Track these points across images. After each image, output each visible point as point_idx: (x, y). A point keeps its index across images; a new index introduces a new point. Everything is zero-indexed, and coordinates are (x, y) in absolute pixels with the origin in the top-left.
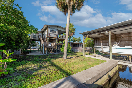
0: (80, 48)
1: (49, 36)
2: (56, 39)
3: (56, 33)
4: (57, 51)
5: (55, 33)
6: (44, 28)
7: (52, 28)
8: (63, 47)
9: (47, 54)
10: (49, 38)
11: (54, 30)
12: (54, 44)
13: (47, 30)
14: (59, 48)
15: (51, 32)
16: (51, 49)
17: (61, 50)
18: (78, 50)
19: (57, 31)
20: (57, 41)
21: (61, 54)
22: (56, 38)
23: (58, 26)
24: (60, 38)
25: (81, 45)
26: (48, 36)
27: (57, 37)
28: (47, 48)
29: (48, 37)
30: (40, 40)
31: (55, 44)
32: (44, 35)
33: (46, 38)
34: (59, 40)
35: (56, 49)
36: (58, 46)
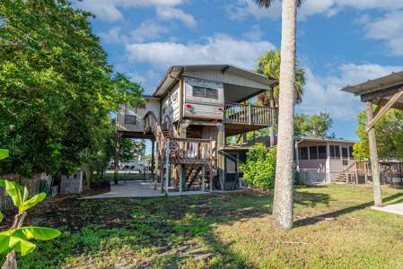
1: (190, 114)
2: (218, 124)
3: (216, 97)
4: (222, 178)
5: (213, 101)
6: (169, 81)
7: (200, 80)
8: (250, 163)
9: (181, 193)
10: (187, 123)
11: (212, 86)
12: (208, 150)
13: (178, 91)
14: (231, 164)
15: (194, 94)
16: (200, 169)
17: (241, 175)
19: (221, 92)
20: (221, 134)
21: (244, 194)
22: (220, 121)
23: (225, 69)
24: (234, 122)
25: (340, 151)
26: (187, 112)
27: (220, 115)
28: (183, 166)
29: (185, 118)
30: (150, 135)
31: (215, 149)
32: (167, 112)
33: (176, 123)
34: (230, 131)
35: (219, 170)
36: (226, 157)
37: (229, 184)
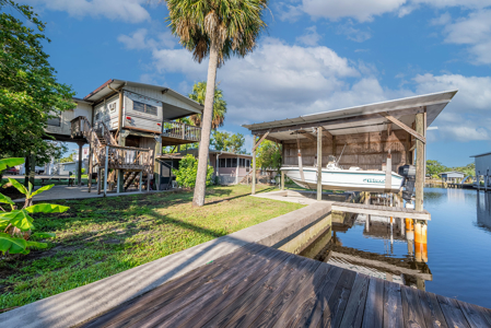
0: (239, 172)
1: (130, 126)
2: (156, 137)
3: (155, 114)
4: (158, 181)
5: (153, 116)
6: (107, 90)
7: (140, 96)
8: (182, 169)
9: (118, 193)
10: (127, 133)
11: (153, 103)
12: (147, 158)
13: (118, 101)
14: (166, 170)
15: (134, 108)
16: (137, 174)
17: (174, 178)
18: (234, 179)
19: (160, 109)
20: (158, 145)
21: (176, 192)
22: (158, 134)
23: (164, 91)
24: (170, 136)
25: (246, 162)
26: (126, 123)
27: (159, 130)
28: (122, 171)
29: (125, 128)
31: (152, 157)
32: (102, 118)
33: (114, 132)
34: (166, 142)
35: (155, 175)
36: (162, 164)
37: (164, 185)
